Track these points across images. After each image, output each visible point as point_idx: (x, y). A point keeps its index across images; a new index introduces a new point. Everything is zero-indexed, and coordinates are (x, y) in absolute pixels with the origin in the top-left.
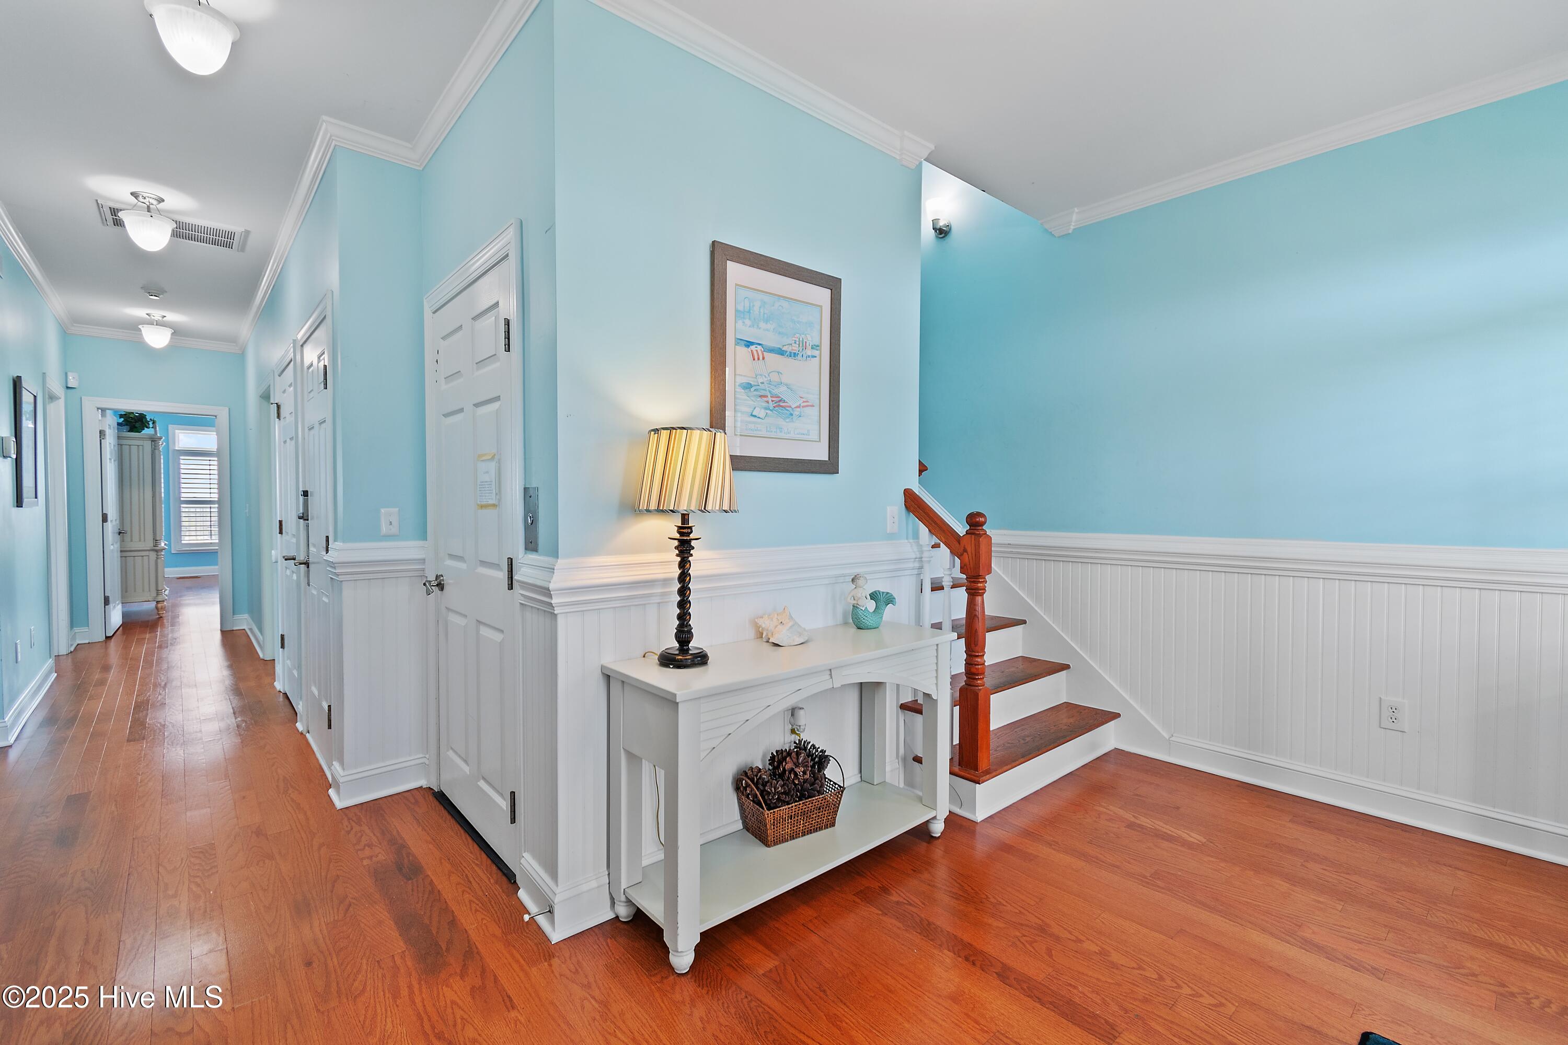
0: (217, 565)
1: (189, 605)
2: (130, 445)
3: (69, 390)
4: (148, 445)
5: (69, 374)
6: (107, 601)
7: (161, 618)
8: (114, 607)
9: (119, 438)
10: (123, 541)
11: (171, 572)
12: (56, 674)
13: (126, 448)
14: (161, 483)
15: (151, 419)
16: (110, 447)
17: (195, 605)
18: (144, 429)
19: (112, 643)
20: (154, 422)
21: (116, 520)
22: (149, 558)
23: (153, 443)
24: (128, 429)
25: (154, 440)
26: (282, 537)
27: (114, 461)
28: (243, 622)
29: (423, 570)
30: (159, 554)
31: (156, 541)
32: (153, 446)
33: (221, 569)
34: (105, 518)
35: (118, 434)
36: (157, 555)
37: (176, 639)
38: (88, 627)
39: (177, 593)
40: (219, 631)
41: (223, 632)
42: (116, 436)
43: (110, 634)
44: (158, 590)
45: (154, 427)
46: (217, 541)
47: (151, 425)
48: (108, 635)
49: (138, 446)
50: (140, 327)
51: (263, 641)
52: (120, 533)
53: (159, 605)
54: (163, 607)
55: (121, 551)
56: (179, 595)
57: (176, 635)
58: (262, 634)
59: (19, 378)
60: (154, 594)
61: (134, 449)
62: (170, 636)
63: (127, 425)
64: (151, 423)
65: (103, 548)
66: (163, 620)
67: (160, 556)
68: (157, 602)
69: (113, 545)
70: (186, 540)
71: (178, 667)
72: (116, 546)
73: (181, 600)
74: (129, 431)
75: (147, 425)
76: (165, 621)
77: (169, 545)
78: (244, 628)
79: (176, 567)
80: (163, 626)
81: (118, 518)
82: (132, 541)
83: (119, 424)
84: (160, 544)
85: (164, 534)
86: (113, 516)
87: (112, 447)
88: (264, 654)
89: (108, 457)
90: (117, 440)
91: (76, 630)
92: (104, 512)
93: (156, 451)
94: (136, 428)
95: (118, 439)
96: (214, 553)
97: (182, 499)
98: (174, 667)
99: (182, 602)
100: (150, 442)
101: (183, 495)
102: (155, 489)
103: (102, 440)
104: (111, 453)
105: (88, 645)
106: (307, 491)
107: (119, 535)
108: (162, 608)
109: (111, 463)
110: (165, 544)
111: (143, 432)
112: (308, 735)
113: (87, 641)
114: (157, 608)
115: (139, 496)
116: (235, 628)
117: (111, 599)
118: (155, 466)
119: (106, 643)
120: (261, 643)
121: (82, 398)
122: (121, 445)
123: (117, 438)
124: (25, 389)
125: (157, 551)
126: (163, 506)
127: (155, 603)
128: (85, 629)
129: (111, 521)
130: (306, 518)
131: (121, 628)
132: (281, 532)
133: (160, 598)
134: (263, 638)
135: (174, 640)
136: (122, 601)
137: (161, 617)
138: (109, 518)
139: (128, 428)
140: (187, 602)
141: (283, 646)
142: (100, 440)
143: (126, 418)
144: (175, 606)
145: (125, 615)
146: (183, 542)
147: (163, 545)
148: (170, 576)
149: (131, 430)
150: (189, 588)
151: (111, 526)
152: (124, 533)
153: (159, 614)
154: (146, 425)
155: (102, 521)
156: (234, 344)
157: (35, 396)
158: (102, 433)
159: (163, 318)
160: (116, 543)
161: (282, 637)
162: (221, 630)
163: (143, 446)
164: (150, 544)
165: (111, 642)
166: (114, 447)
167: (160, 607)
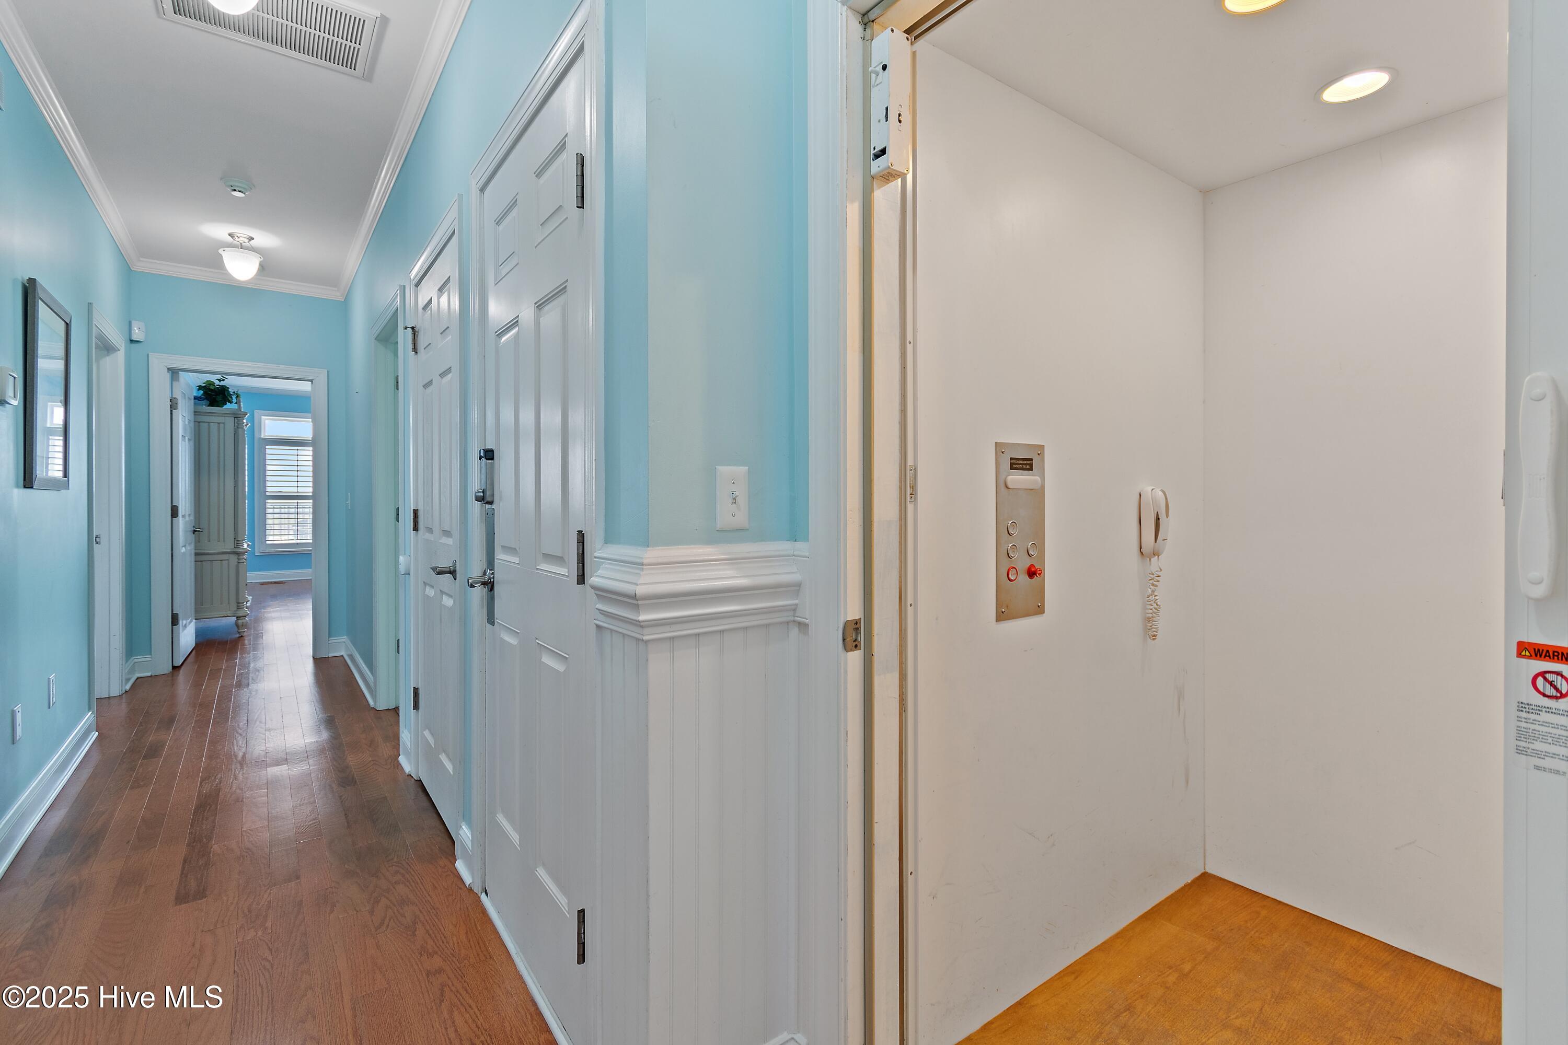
0: (311, 568)
1: (272, 619)
2: (209, 423)
3: (133, 345)
4: (230, 422)
5: (134, 323)
6: (175, 620)
7: (242, 638)
8: (185, 626)
9: (196, 413)
10: (198, 541)
11: (254, 577)
12: (97, 733)
13: (204, 427)
14: (245, 470)
15: (234, 392)
16: (184, 422)
17: (281, 618)
18: (226, 404)
19: (182, 675)
20: (238, 396)
21: (189, 515)
22: (229, 563)
23: (236, 421)
24: (208, 404)
25: (238, 417)
26: (417, 535)
27: (189, 440)
28: (341, 647)
29: (794, 609)
30: (241, 557)
31: (238, 542)
32: (236, 424)
33: (316, 573)
34: (174, 512)
35: (195, 408)
36: (238, 559)
37: (259, 671)
38: (151, 655)
39: (260, 602)
40: (312, 659)
41: (319, 661)
42: (193, 410)
43: (178, 662)
44: (238, 603)
45: (238, 403)
46: (311, 541)
47: (234, 400)
48: (176, 664)
49: (219, 423)
50: (221, 251)
51: (375, 683)
52: (194, 531)
53: (240, 621)
54: (244, 624)
55: (196, 554)
56: (262, 605)
57: (259, 664)
58: (372, 673)
59: (32, 281)
60: (233, 606)
61: (214, 427)
62: (252, 665)
63: (206, 399)
64: (234, 397)
65: (172, 550)
66: (244, 640)
67: (241, 561)
68: (237, 617)
69: (185, 549)
70: (271, 539)
71: (261, 722)
72: (189, 548)
73: (264, 612)
74: (208, 406)
75: (230, 399)
76: (246, 642)
77: (253, 547)
78: (341, 655)
79: (260, 570)
80: (244, 651)
81: (193, 513)
82: (209, 541)
83: (195, 398)
84: (243, 546)
85: (247, 534)
86: (185, 510)
87: (187, 423)
88: (375, 702)
89: (181, 432)
90: (193, 416)
91: (136, 659)
92: (174, 504)
93: (240, 430)
94: (217, 401)
95: (195, 415)
96: (308, 554)
97: (267, 494)
98: (256, 721)
99: (265, 615)
100: (233, 418)
101: (268, 489)
102: (238, 478)
103: (174, 411)
104: (185, 429)
105: (150, 678)
106: (492, 451)
107: (194, 533)
108: (242, 625)
109: (185, 441)
110: (248, 545)
111: (225, 407)
112: (483, 896)
113: (149, 674)
114: (237, 625)
115: (219, 486)
116: (331, 655)
117: (180, 617)
118: (238, 447)
119: (173, 676)
120: (372, 684)
121: (149, 355)
122: (199, 422)
123: (193, 413)
124: (43, 301)
125: (238, 554)
126: (247, 501)
127: (234, 619)
128: (146, 658)
129: (183, 516)
130: (489, 499)
131: (194, 652)
132: (416, 528)
133: (240, 613)
134: (375, 679)
135: (257, 673)
136: (195, 616)
137: (242, 636)
138: (181, 512)
139: (208, 402)
140: (273, 615)
141: (416, 706)
142: (171, 411)
143: (205, 390)
144: (258, 620)
145: (199, 633)
146: (268, 542)
147: (245, 546)
148: (253, 581)
149: (211, 404)
150: (274, 597)
151: (183, 524)
152: (199, 531)
153: (239, 632)
154: (228, 399)
155: (172, 516)
156: (336, 289)
157: (67, 324)
158: (173, 405)
159: (250, 240)
160: (190, 544)
161: (416, 691)
162: (313, 657)
163: (223, 423)
164: (229, 546)
165: (178, 675)
166: (189, 423)
167: (241, 624)
